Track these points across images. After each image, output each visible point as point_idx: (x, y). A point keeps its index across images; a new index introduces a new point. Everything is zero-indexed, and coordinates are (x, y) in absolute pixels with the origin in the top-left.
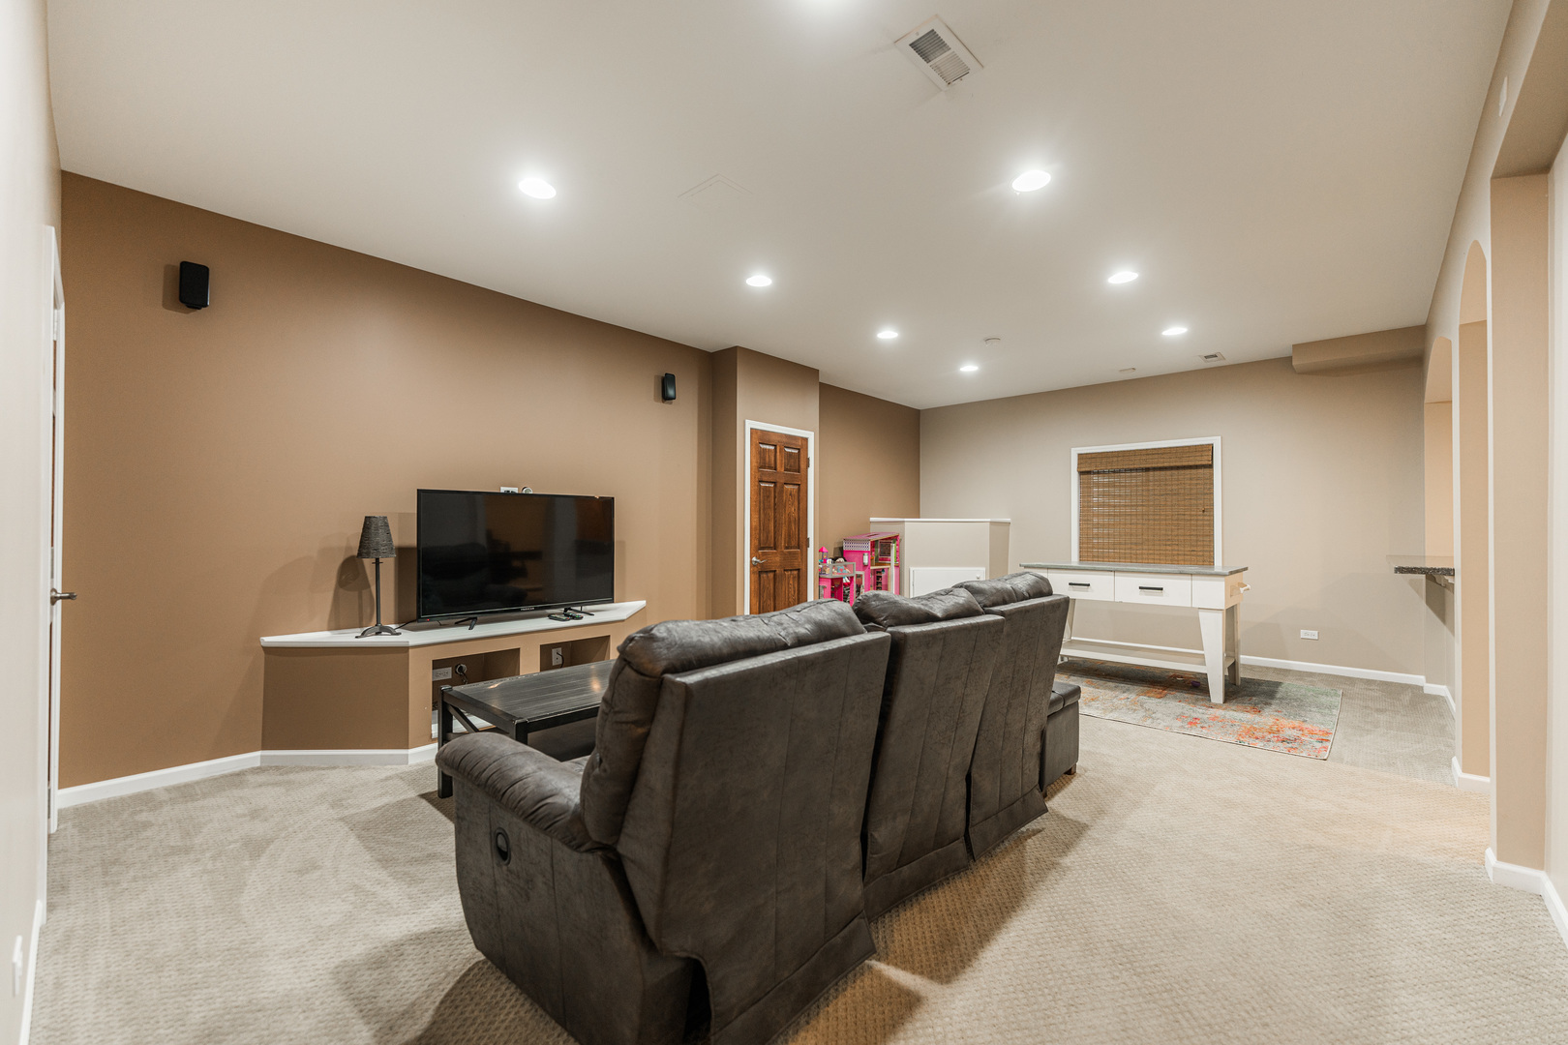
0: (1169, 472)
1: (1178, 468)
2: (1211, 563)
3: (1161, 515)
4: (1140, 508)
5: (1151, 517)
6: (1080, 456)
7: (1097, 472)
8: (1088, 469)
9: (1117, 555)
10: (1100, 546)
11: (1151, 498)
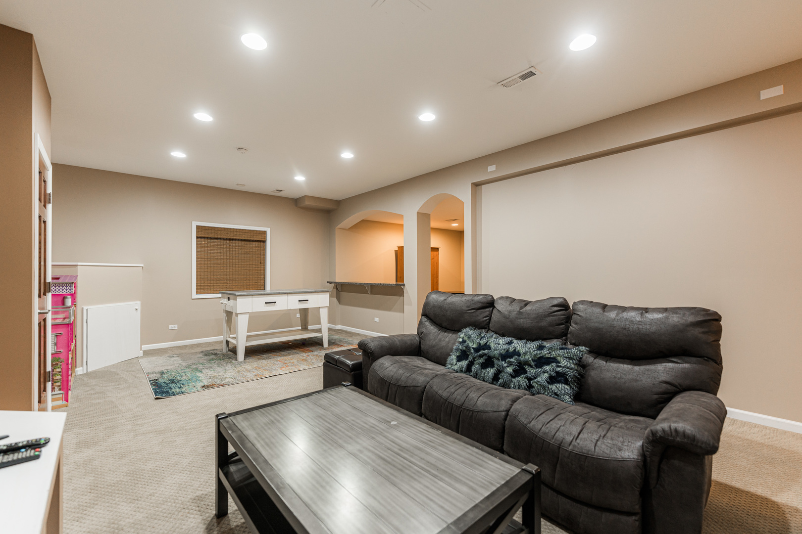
0: (246, 243)
1: (250, 241)
2: (264, 289)
3: (242, 265)
4: (231, 260)
5: (237, 266)
6: (198, 227)
7: (208, 238)
8: (203, 236)
9: (218, 287)
10: (209, 282)
11: (237, 255)
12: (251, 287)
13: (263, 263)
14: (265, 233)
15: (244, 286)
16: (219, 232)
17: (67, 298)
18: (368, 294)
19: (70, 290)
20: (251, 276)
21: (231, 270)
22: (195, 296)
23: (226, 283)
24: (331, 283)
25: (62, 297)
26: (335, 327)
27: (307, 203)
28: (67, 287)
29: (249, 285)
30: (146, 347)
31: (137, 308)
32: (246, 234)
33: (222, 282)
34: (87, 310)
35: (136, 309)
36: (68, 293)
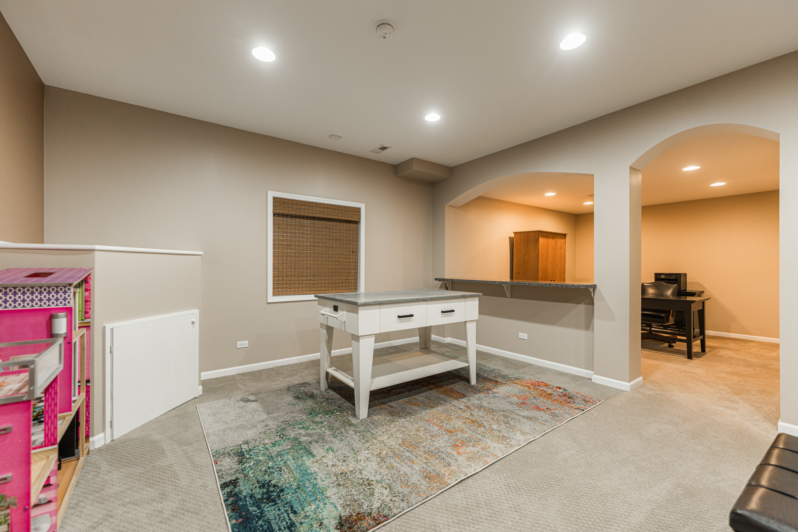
0: (335, 224)
1: (339, 221)
3: (329, 254)
4: (316, 248)
5: (324, 256)
6: (275, 199)
7: (287, 216)
8: (282, 212)
9: (301, 286)
10: (289, 278)
11: (324, 241)
12: (340, 285)
13: (355, 252)
14: (358, 210)
15: (332, 283)
16: (303, 207)
17: (57, 317)
18: (507, 297)
19: (65, 299)
20: (341, 271)
21: (316, 262)
22: (272, 299)
23: (310, 280)
24: (440, 280)
25: (48, 314)
26: (444, 340)
27: (416, 168)
28: (57, 292)
29: (339, 283)
30: (207, 375)
31: (194, 320)
32: (336, 211)
33: (304, 278)
34: (112, 330)
35: (193, 323)
36: (61, 306)
